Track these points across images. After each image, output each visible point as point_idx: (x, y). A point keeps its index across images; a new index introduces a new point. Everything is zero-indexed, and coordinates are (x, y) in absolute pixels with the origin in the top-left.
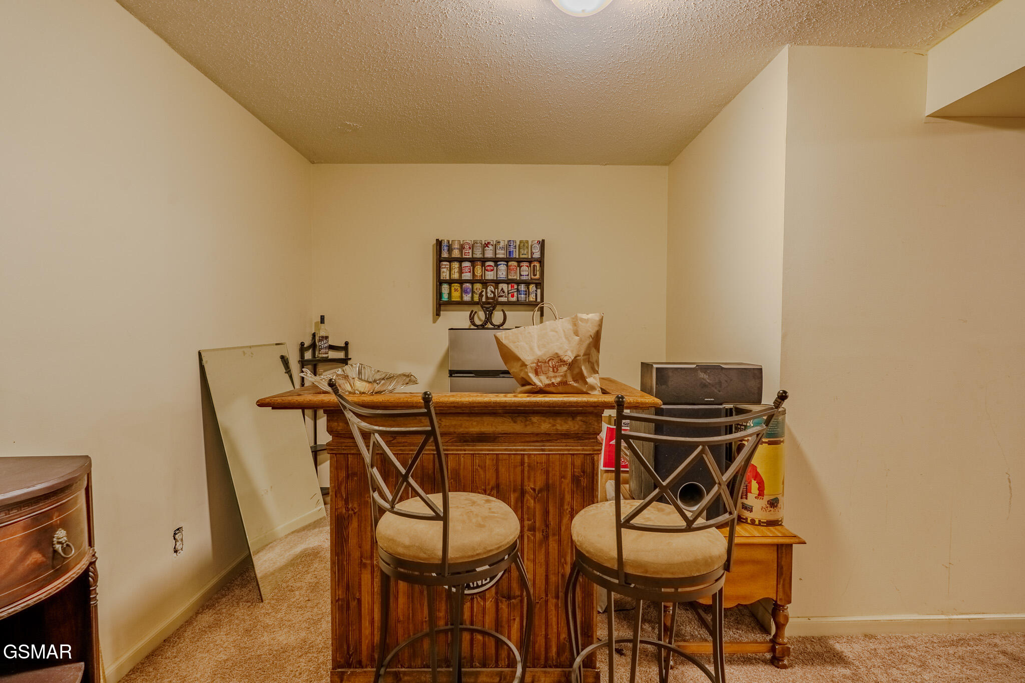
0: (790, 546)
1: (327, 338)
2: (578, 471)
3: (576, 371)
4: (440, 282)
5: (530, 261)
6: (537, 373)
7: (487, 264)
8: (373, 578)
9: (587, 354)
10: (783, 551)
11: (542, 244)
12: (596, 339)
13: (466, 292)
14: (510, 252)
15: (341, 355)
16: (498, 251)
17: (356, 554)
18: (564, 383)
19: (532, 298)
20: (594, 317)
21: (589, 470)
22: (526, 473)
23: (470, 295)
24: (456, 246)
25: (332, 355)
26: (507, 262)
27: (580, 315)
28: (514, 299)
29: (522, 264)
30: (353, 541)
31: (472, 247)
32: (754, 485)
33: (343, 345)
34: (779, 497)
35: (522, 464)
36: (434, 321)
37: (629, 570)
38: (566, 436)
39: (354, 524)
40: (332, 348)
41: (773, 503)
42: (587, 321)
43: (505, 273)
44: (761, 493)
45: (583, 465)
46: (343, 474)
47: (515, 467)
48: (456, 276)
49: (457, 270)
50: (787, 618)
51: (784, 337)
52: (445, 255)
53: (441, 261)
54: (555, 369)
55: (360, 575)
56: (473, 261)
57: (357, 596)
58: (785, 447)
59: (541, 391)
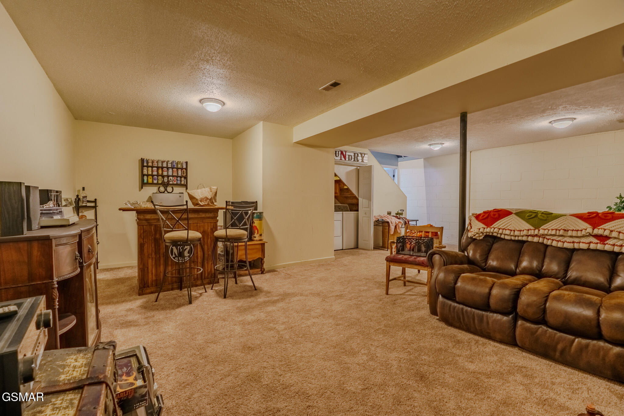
0: (264, 244)
1: (86, 197)
2: (212, 227)
3: (211, 201)
4: (143, 175)
5: (182, 169)
6: (201, 202)
7: (164, 169)
8: (152, 262)
9: (214, 197)
10: (263, 245)
11: (187, 163)
12: (216, 193)
13: (155, 179)
14: (174, 165)
15: (93, 204)
16: (168, 165)
17: (146, 255)
18: (208, 204)
19: (183, 183)
20: (215, 187)
21: (215, 227)
22: (198, 228)
23: (157, 181)
24: (150, 161)
25: (89, 204)
26: (173, 169)
27: (212, 187)
28: (176, 183)
29: (178, 170)
30: (145, 251)
31: (157, 162)
32: (256, 231)
33: (93, 200)
34: (262, 234)
35: (197, 226)
36: (140, 191)
37: (228, 237)
38: (209, 218)
39: (146, 245)
40: (88, 201)
41: (261, 235)
42: (213, 188)
43: (172, 173)
44: (258, 233)
45: (214, 225)
46: (142, 231)
47: (195, 227)
48: (150, 173)
49: (150, 171)
50: (264, 262)
51: (263, 194)
52: (145, 164)
53: (143, 167)
54: (206, 200)
55: (148, 260)
56: (158, 168)
57: (147, 266)
58: (263, 221)
59: (202, 206)
